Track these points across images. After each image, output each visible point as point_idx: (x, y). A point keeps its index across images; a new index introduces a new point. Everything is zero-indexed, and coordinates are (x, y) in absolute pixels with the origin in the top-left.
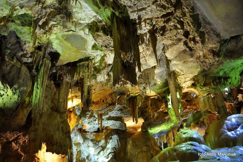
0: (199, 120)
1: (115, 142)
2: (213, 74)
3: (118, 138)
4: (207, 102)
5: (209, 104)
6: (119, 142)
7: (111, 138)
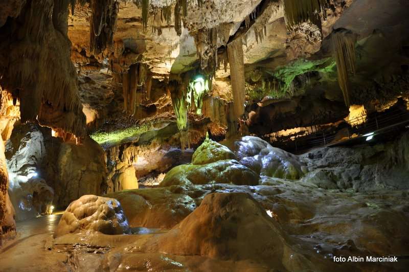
0: (171, 137)
1: (35, 145)
2: (270, 70)
3: (43, 138)
4: (217, 110)
5: (220, 113)
6: (44, 147)
7: (29, 137)
